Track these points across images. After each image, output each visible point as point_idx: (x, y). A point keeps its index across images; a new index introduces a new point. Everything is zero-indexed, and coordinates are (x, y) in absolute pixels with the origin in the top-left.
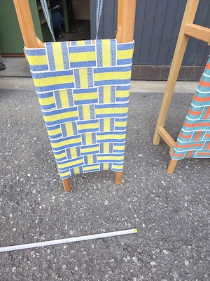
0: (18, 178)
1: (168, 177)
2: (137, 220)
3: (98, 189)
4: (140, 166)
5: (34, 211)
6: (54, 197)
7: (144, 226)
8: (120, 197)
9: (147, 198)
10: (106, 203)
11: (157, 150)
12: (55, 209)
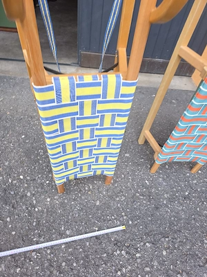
0: (10, 181)
1: (151, 177)
2: (125, 217)
3: (89, 190)
4: (127, 166)
5: (30, 214)
6: (48, 200)
7: (130, 222)
8: (109, 197)
9: (133, 197)
10: (98, 203)
11: (142, 149)
12: (51, 211)
